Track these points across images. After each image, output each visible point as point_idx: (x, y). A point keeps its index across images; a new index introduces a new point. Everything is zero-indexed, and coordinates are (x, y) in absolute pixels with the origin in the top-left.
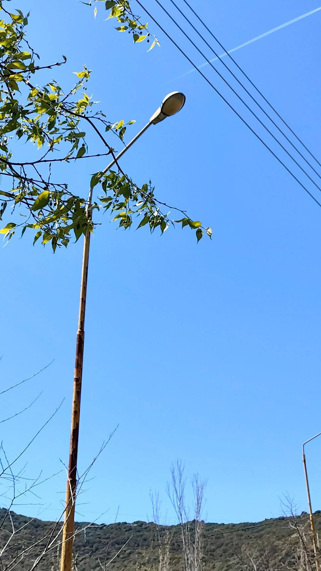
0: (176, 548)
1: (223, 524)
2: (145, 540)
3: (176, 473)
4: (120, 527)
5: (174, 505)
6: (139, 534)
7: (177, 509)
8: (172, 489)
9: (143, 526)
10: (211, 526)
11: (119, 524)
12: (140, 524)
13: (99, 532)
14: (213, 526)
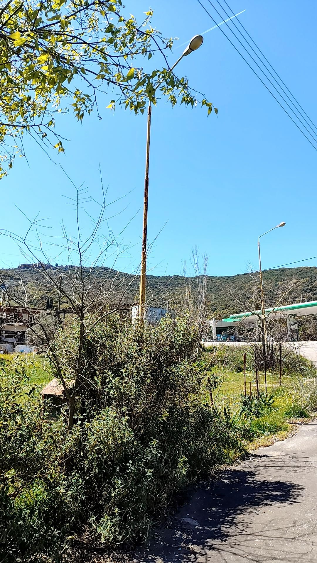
0: (194, 287)
1: (217, 277)
2: (179, 283)
3: (194, 252)
4: (166, 278)
5: (193, 267)
6: (176, 281)
7: (195, 268)
8: (192, 259)
9: (178, 278)
10: (210, 278)
11: (167, 276)
12: (177, 277)
13: (157, 280)
14: (212, 277)
